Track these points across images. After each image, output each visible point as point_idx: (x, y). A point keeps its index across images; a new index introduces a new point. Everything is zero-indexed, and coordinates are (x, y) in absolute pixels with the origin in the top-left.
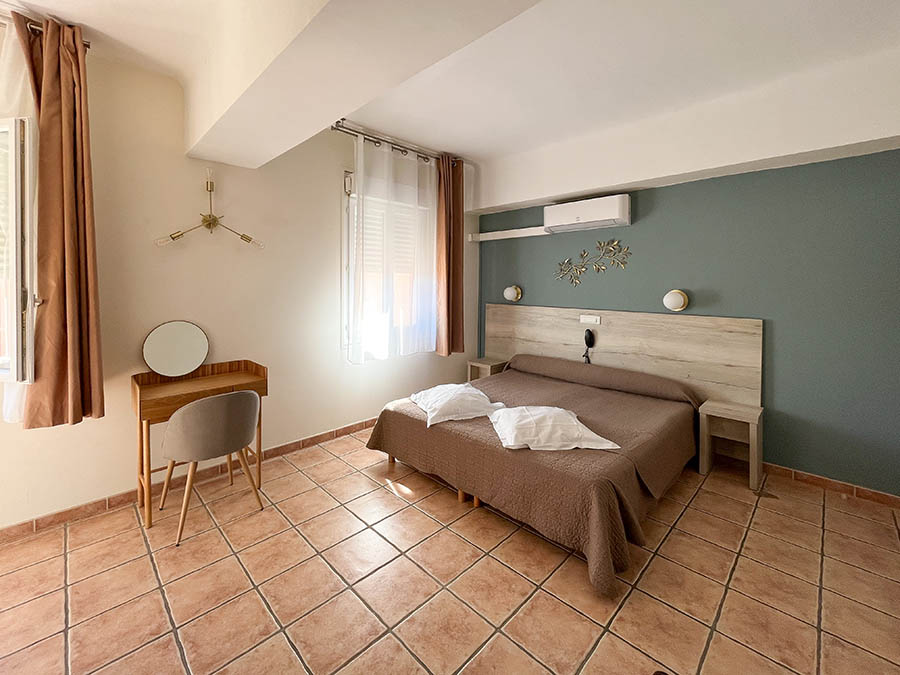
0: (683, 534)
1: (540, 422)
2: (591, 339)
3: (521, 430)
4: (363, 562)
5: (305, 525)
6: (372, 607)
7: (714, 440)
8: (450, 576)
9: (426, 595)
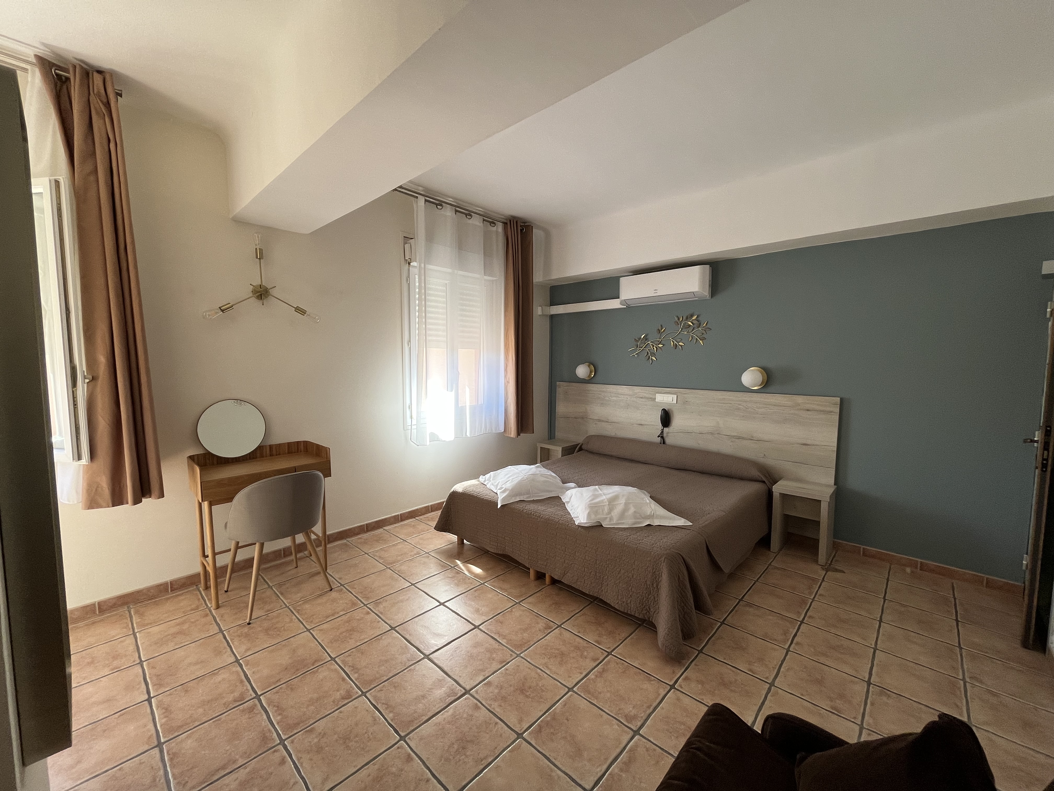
0: (750, 605)
1: (612, 501)
2: (666, 418)
3: (593, 508)
4: (438, 635)
5: (377, 603)
6: (450, 673)
7: (787, 518)
8: (523, 646)
9: (501, 662)
